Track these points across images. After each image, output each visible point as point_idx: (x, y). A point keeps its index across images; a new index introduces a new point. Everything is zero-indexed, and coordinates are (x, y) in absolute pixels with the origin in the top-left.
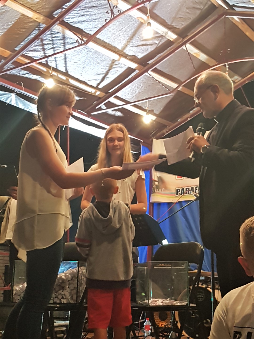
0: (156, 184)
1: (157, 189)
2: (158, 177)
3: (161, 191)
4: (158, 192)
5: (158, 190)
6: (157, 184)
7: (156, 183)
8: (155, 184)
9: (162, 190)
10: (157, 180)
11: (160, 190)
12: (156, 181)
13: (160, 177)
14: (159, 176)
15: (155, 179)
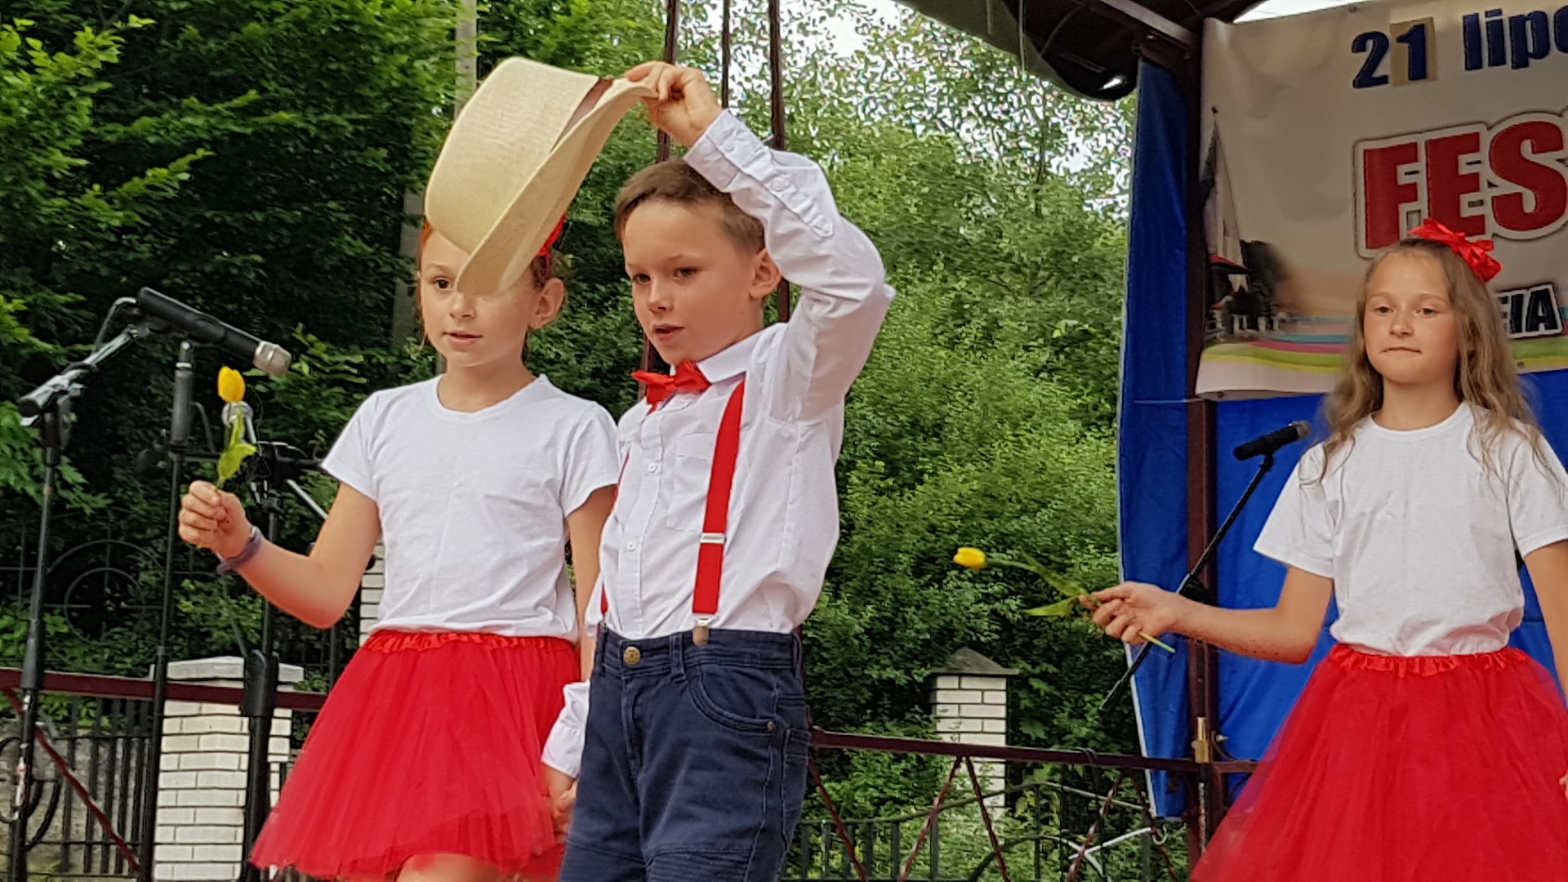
0: (1236, 288)
1: (1245, 318)
2: (1243, 243)
3: (1270, 325)
4: (1251, 331)
5: (1254, 325)
6: (1241, 287)
7: (1238, 281)
8: (1229, 285)
9: (1276, 326)
10: (1239, 262)
11: (1262, 322)
12: (1237, 270)
13: (1259, 244)
14: (1249, 240)
15: (1230, 259)
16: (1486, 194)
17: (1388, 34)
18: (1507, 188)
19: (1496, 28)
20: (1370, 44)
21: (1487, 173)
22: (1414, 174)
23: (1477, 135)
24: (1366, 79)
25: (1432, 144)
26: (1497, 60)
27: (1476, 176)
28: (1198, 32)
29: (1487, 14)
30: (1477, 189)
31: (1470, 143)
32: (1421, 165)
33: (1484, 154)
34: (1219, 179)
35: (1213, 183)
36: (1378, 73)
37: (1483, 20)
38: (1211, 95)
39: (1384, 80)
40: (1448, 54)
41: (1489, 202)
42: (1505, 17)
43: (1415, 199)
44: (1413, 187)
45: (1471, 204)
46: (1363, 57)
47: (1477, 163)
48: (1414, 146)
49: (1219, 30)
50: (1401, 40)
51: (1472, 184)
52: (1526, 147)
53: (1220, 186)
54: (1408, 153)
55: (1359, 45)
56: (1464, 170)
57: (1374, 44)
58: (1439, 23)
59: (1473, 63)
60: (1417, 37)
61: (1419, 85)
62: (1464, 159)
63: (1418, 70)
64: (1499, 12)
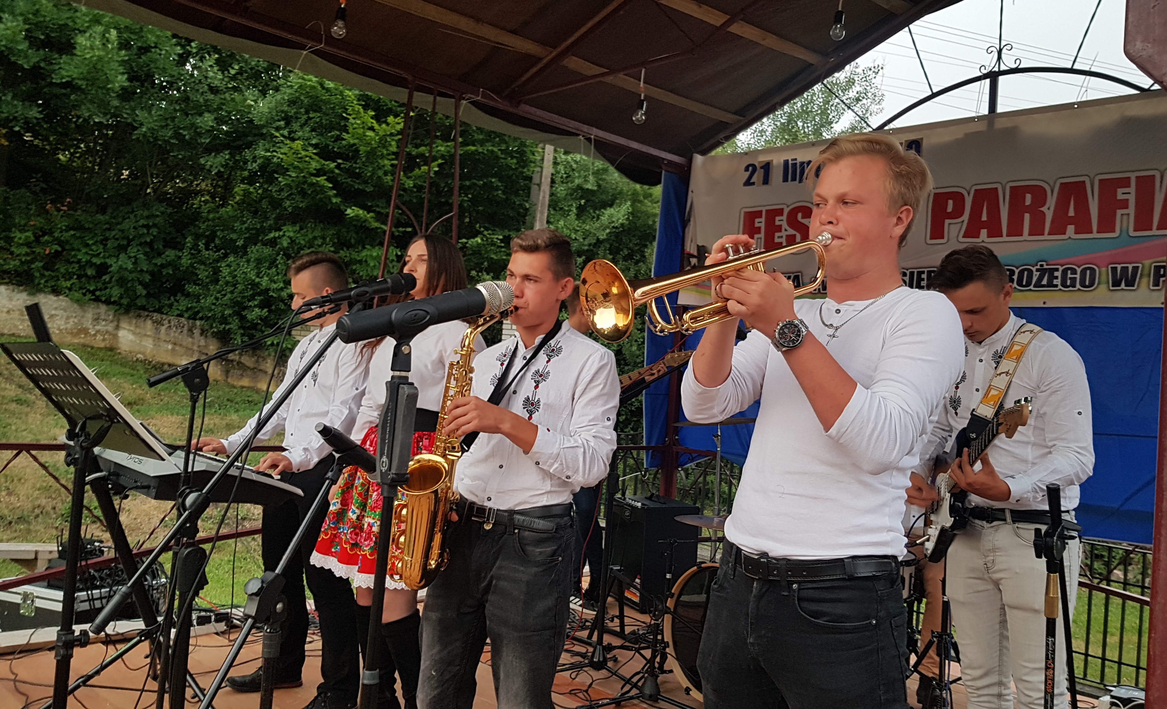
0: (692, 264)
2: (697, 245)
6: (694, 264)
7: (693, 261)
8: (690, 263)
10: (695, 254)
12: (694, 256)
13: (703, 245)
14: (700, 245)
15: (692, 252)
16: (784, 234)
17: (757, 164)
18: (791, 232)
19: (794, 165)
20: (750, 168)
21: (785, 225)
22: (760, 223)
23: (782, 210)
24: (748, 183)
25: (767, 211)
26: (794, 179)
27: (781, 226)
28: (690, 160)
29: (792, 160)
30: (780, 231)
31: (780, 212)
32: (763, 219)
33: (784, 217)
34: (692, 219)
35: (689, 220)
36: (752, 181)
37: (790, 162)
38: (693, 185)
39: (753, 184)
40: (777, 175)
41: (784, 237)
42: (798, 161)
43: (759, 233)
44: (760, 228)
45: (779, 237)
46: (748, 174)
47: (781, 221)
48: (761, 212)
49: (698, 159)
50: (762, 168)
51: (779, 228)
52: (800, 215)
53: (692, 222)
54: (759, 214)
55: (747, 169)
56: (777, 223)
57: (751, 168)
58: (775, 162)
59: (785, 180)
60: (767, 167)
61: (765, 187)
62: (777, 218)
63: (766, 181)
64: (796, 159)
